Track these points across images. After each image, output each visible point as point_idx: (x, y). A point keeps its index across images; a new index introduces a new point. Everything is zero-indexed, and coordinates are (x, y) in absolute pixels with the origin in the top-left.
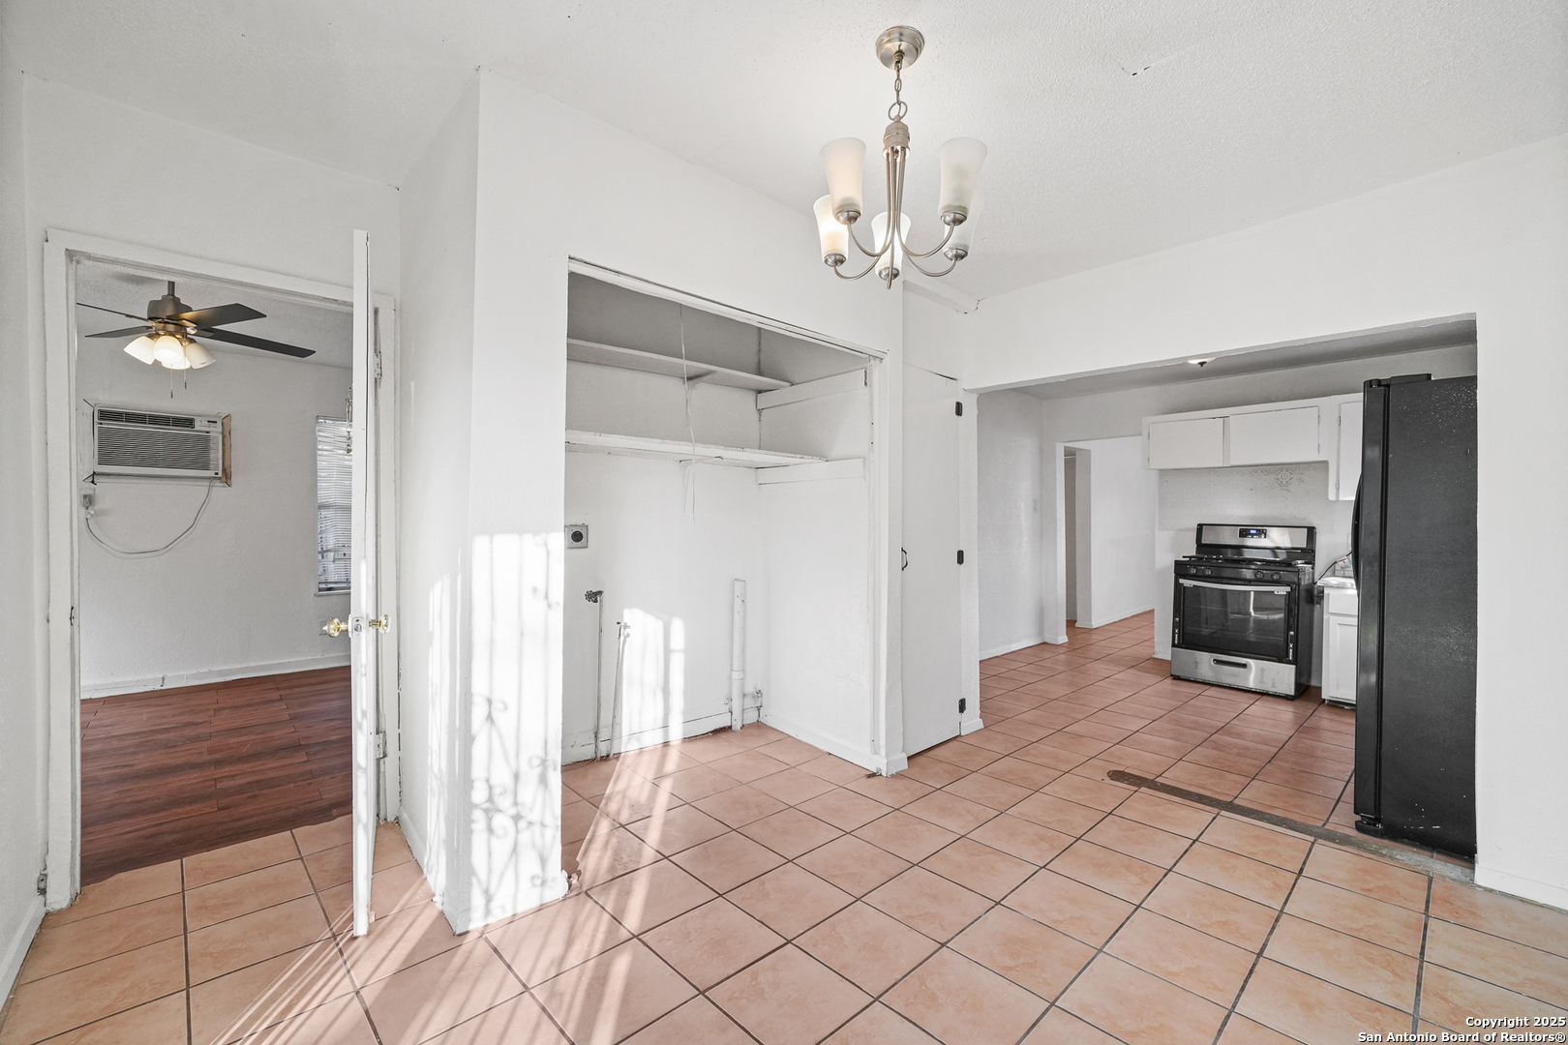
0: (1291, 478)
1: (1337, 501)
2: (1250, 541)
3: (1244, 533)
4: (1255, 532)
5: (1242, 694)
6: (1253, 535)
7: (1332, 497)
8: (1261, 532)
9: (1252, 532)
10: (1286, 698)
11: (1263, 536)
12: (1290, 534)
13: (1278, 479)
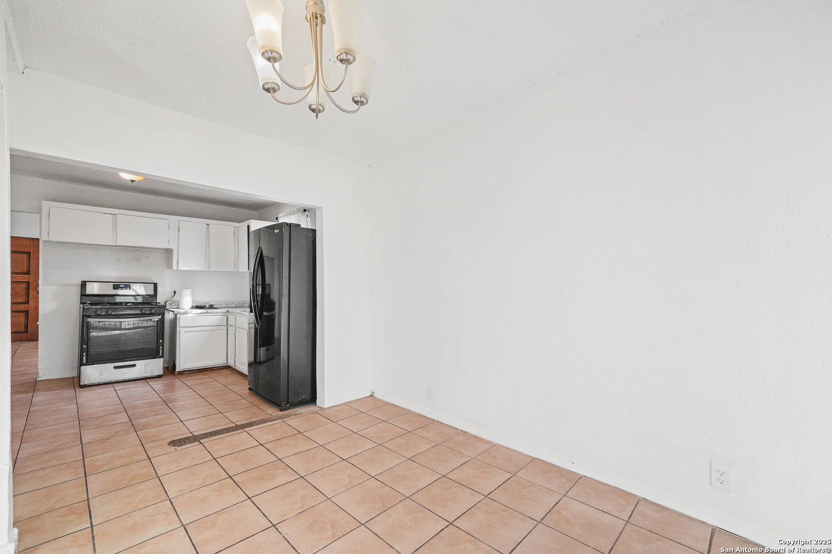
0: (142, 256)
1: (178, 270)
2: (120, 292)
3: (116, 287)
4: (123, 286)
5: (133, 382)
6: (122, 288)
7: (175, 267)
8: (127, 286)
9: (121, 286)
10: (159, 377)
11: (128, 288)
12: (144, 287)
13: (134, 256)
